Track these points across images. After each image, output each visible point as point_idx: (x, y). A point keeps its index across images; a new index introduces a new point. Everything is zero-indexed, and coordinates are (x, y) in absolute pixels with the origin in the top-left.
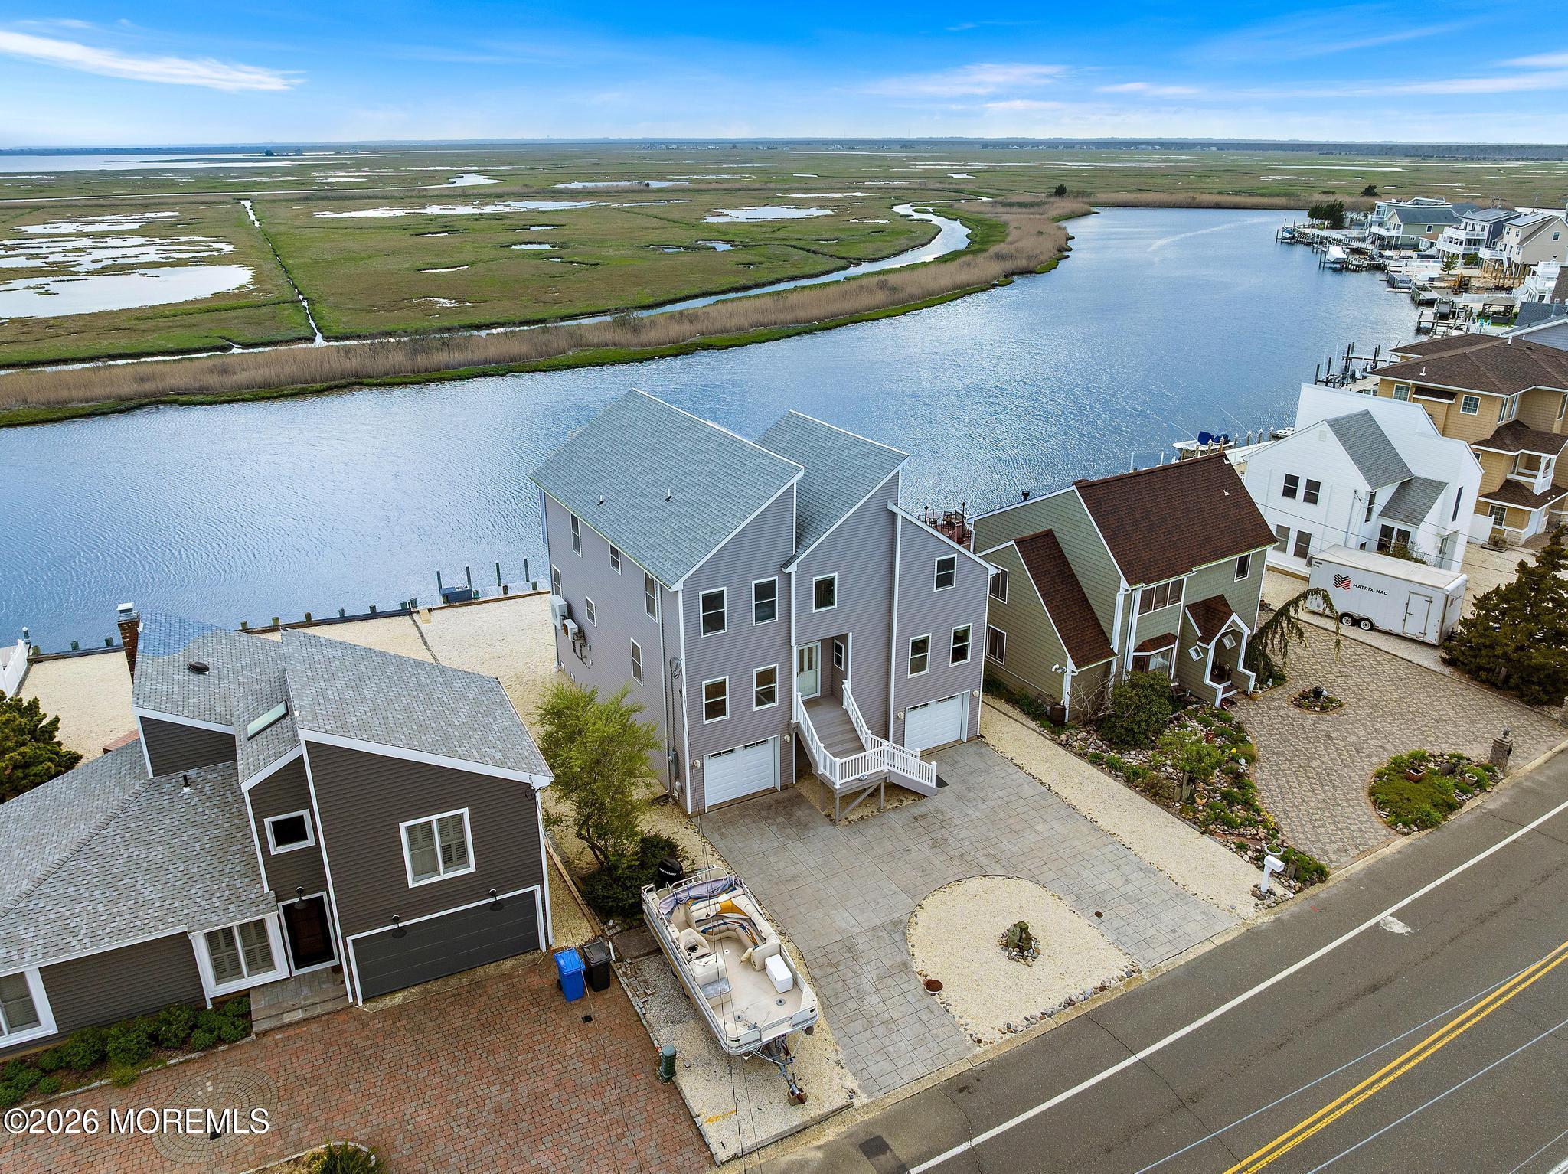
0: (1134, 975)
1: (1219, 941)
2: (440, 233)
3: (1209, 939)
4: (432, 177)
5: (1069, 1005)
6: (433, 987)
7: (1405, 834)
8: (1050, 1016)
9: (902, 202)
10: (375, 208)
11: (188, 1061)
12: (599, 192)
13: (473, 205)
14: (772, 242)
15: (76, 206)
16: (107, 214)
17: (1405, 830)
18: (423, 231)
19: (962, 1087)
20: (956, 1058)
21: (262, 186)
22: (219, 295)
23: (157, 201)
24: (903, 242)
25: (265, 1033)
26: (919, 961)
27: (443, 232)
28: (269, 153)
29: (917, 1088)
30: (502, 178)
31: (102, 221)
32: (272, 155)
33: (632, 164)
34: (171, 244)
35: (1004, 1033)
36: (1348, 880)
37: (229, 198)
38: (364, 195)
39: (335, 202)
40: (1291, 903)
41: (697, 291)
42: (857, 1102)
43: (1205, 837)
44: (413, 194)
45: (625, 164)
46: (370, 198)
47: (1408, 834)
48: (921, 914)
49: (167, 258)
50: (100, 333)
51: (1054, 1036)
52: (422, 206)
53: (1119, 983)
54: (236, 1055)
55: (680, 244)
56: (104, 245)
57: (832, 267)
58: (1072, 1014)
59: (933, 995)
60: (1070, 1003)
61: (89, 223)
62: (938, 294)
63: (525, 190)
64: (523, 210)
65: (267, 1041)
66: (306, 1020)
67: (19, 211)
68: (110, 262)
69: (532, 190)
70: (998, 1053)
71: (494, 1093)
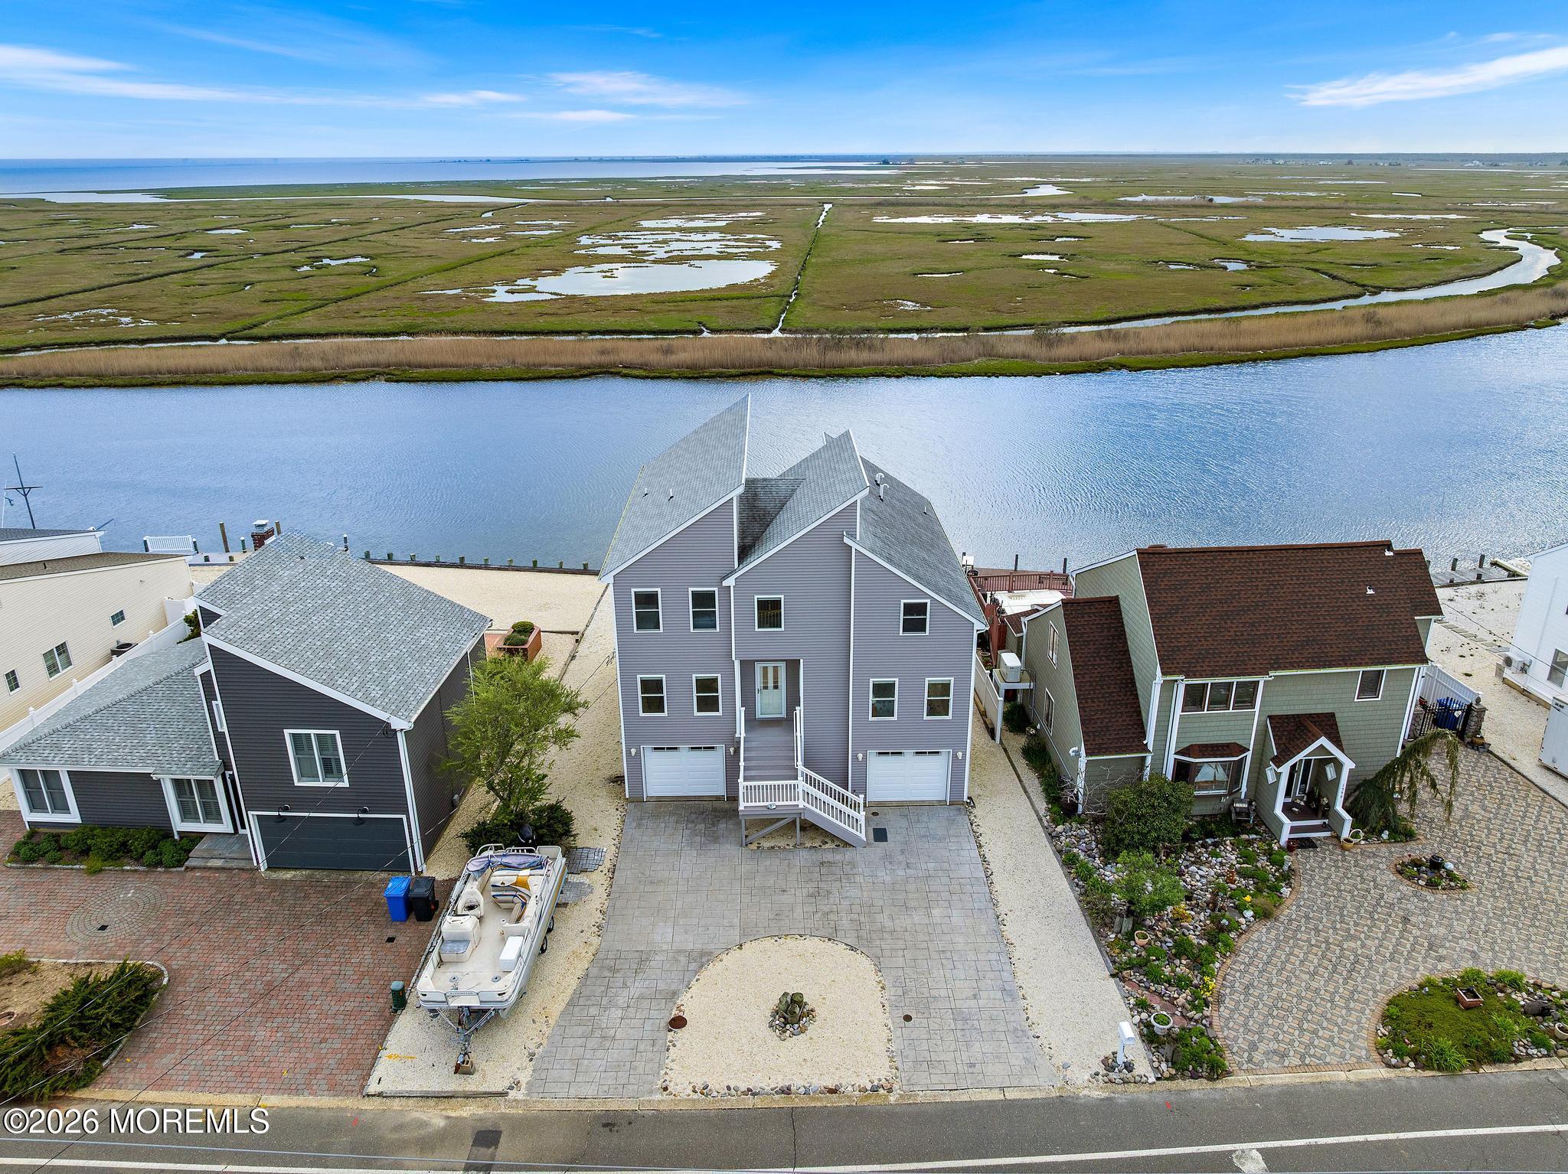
0: (881, 1091)
1: (1011, 1095)
2: (968, 240)
3: (1002, 1089)
4: (1011, 187)
5: (783, 1092)
6: (318, 874)
7: (1389, 1065)
8: (754, 1094)
9: (1502, 226)
10: (930, 215)
11: (136, 871)
12: (1159, 206)
13: (1022, 214)
14: (1294, 265)
15: (695, 205)
16: (711, 213)
17: (1394, 1061)
18: (952, 238)
19: (610, 1122)
20: (631, 1095)
21: (855, 192)
22: (732, 287)
23: (760, 202)
24: (1455, 270)
25: (194, 868)
26: (689, 995)
27: (971, 240)
28: (886, 162)
29: (572, 1106)
30: (1073, 190)
31: (702, 219)
32: (888, 163)
33: (1220, 179)
34: (736, 240)
35: (695, 1091)
36: (1250, 1089)
37: (815, 202)
38: (931, 202)
39: (899, 208)
40: (1146, 1087)
41: (1163, 310)
42: (512, 1094)
43: (1112, 980)
44: (976, 203)
45: (1213, 179)
46: (936, 205)
47: (1395, 1067)
48: (736, 954)
49: (721, 252)
50: (616, 312)
51: (740, 1115)
52: (974, 214)
53: (857, 1093)
54: (164, 878)
55: (1191, 261)
56: (689, 238)
57: (1339, 293)
58: (780, 1102)
59: (670, 1031)
60: (786, 1091)
61: (692, 220)
62: (1438, 332)
63: (1083, 202)
64: (1065, 221)
65: (189, 874)
66: (223, 869)
67: (652, 208)
68: (679, 253)
69: (1090, 202)
70: (672, 1108)
71: (278, 970)
